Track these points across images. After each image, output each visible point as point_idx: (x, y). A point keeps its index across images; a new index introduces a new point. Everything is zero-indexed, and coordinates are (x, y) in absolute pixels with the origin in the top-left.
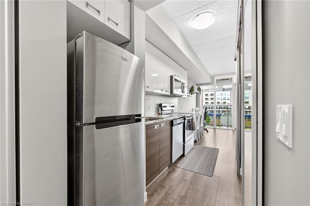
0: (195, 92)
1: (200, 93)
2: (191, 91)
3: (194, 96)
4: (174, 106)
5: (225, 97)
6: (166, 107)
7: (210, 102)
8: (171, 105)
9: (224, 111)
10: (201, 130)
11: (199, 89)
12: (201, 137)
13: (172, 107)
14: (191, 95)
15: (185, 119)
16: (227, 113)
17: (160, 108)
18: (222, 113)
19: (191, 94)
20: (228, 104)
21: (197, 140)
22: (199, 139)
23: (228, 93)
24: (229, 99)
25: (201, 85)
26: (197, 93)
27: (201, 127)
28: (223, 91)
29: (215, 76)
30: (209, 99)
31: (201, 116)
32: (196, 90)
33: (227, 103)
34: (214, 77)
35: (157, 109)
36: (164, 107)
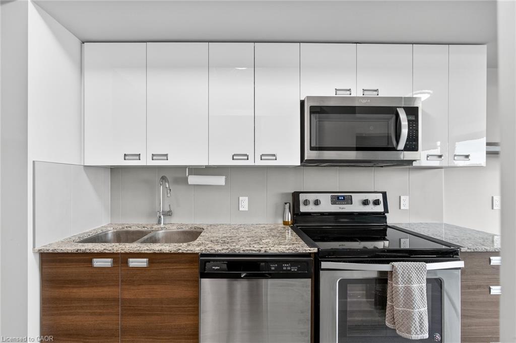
17: (287, 207)
35: (281, 212)
36: (306, 203)
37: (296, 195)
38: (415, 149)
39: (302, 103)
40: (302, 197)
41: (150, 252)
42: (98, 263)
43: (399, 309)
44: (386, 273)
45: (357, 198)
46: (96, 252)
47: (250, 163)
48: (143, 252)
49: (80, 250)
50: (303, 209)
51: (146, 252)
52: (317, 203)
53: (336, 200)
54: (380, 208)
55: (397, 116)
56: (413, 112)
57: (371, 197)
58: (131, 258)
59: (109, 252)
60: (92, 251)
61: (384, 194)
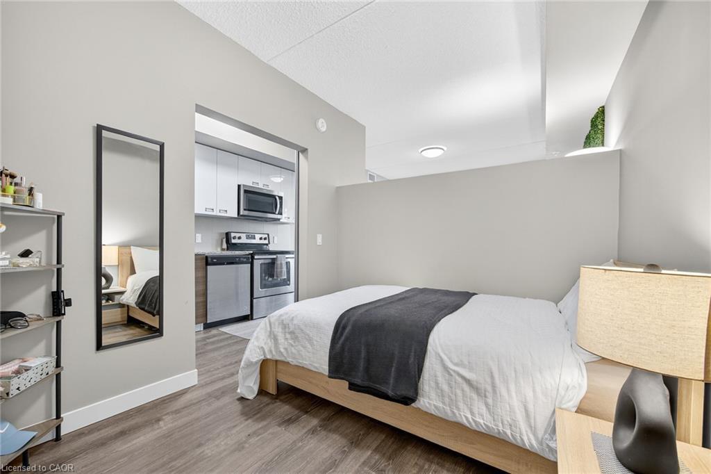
15: (252, 257)
17: (224, 240)
35: (220, 242)
36: (234, 238)
37: (228, 235)
38: (281, 214)
39: (239, 186)
40: (233, 235)
43: (279, 270)
44: (274, 259)
45: (258, 236)
47: (214, 213)
50: (233, 241)
52: (239, 238)
53: (248, 237)
54: (266, 242)
55: (276, 199)
56: (281, 198)
57: (264, 236)
61: (268, 235)
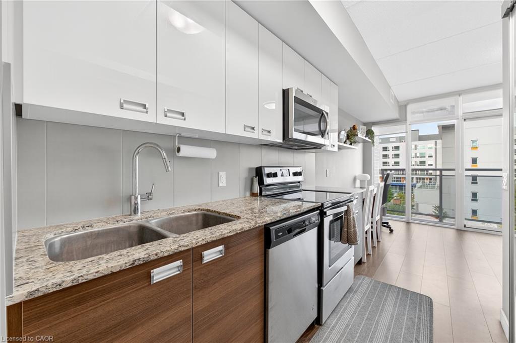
0: (360, 141)
1: (373, 142)
2: (351, 136)
3: (358, 148)
4: (300, 174)
5: (423, 151)
6: (275, 175)
7: (391, 161)
8: (293, 170)
9: (420, 178)
10: (375, 227)
11: (370, 133)
12: (373, 247)
13: (295, 174)
14: (350, 146)
15: (323, 214)
16: (427, 182)
17: (256, 180)
18: (417, 182)
19: (351, 144)
20: (429, 165)
21: (365, 260)
22: (368, 255)
23: (431, 144)
24: (432, 156)
25: (374, 124)
26: (364, 142)
27: (374, 223)
28: (419, 141)
29: (408, 104)
30: (391, 156)
31: (374, 197)
32: (361, 135)
33: (427, 164)
34: (406, 105)
35: (249, 183)
36: (269, 175)
40: (267, 171)
41: (233, 234)
42: (160, 274)
46: (166, 254)
48: (226, 236)
49: (139, 259)
51: (229, 235)
54: (301, 179)
57: (298, 171)
58: (205, 250)
59: (186, 248)
60: (161, 255)
